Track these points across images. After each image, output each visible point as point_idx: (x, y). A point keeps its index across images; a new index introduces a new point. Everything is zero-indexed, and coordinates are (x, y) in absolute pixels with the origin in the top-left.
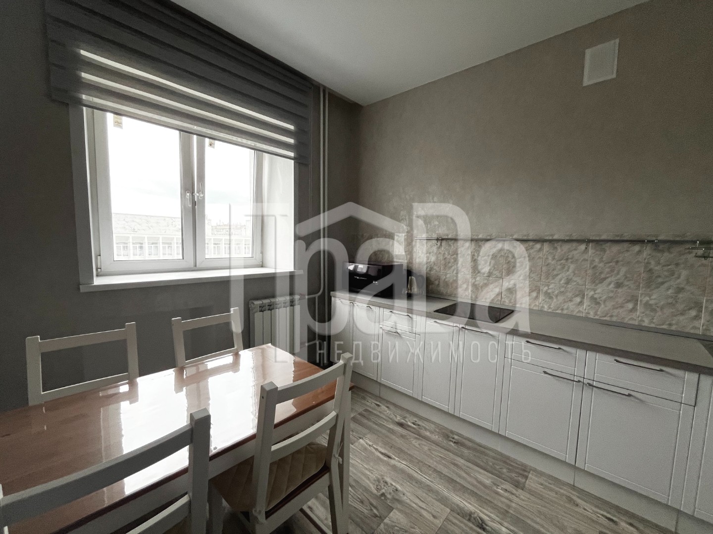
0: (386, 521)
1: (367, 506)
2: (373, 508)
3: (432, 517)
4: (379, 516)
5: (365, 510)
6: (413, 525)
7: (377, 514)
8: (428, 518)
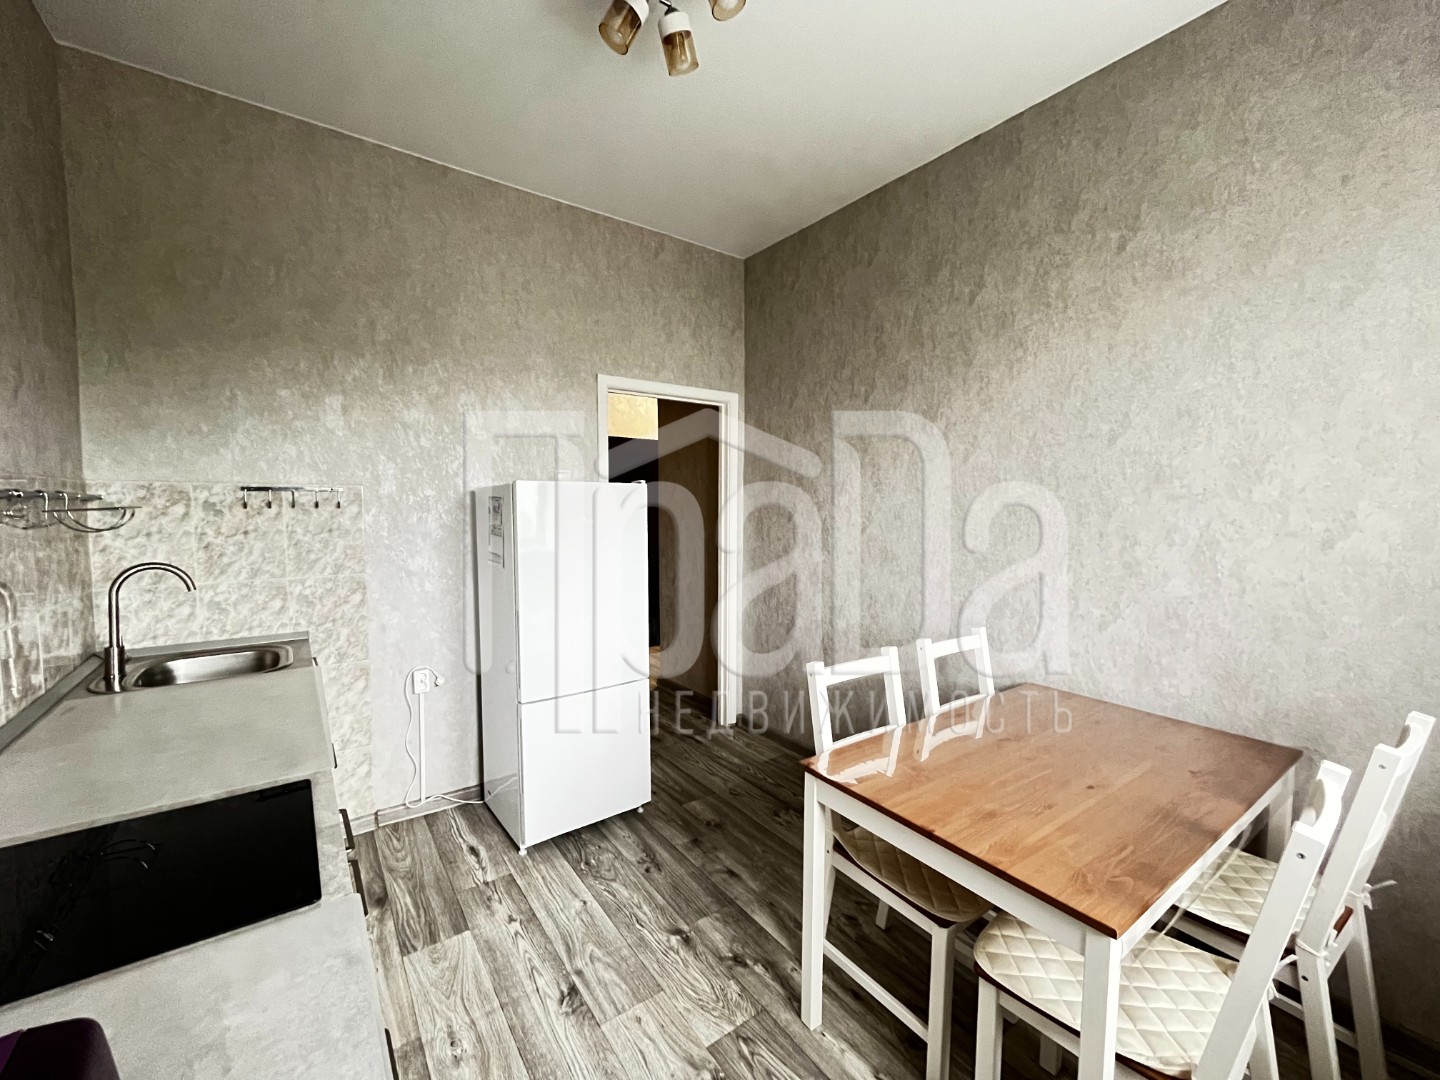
0: (729, 1029)
1: (761, 1063)
2: (749, 1057)
3: (644, 1019)
4: (740, 1040)
5: (765, 1056)
6: (684, 1013)
7: (742, 1044)
8: (651, 1021)
